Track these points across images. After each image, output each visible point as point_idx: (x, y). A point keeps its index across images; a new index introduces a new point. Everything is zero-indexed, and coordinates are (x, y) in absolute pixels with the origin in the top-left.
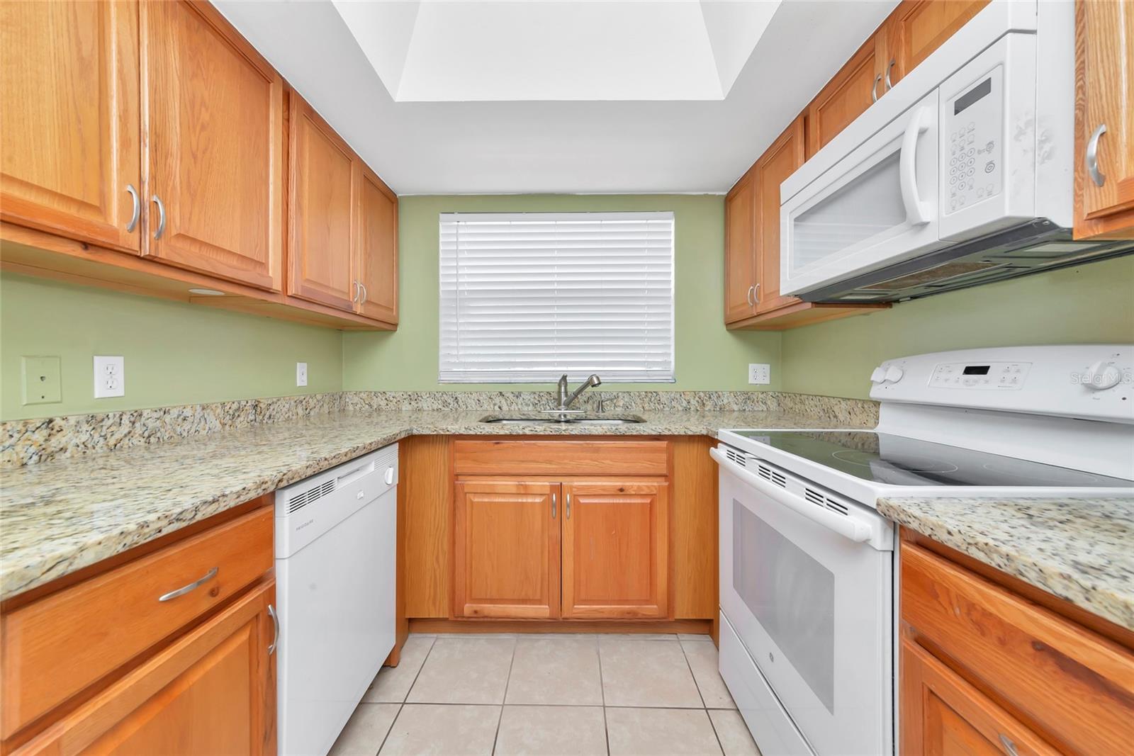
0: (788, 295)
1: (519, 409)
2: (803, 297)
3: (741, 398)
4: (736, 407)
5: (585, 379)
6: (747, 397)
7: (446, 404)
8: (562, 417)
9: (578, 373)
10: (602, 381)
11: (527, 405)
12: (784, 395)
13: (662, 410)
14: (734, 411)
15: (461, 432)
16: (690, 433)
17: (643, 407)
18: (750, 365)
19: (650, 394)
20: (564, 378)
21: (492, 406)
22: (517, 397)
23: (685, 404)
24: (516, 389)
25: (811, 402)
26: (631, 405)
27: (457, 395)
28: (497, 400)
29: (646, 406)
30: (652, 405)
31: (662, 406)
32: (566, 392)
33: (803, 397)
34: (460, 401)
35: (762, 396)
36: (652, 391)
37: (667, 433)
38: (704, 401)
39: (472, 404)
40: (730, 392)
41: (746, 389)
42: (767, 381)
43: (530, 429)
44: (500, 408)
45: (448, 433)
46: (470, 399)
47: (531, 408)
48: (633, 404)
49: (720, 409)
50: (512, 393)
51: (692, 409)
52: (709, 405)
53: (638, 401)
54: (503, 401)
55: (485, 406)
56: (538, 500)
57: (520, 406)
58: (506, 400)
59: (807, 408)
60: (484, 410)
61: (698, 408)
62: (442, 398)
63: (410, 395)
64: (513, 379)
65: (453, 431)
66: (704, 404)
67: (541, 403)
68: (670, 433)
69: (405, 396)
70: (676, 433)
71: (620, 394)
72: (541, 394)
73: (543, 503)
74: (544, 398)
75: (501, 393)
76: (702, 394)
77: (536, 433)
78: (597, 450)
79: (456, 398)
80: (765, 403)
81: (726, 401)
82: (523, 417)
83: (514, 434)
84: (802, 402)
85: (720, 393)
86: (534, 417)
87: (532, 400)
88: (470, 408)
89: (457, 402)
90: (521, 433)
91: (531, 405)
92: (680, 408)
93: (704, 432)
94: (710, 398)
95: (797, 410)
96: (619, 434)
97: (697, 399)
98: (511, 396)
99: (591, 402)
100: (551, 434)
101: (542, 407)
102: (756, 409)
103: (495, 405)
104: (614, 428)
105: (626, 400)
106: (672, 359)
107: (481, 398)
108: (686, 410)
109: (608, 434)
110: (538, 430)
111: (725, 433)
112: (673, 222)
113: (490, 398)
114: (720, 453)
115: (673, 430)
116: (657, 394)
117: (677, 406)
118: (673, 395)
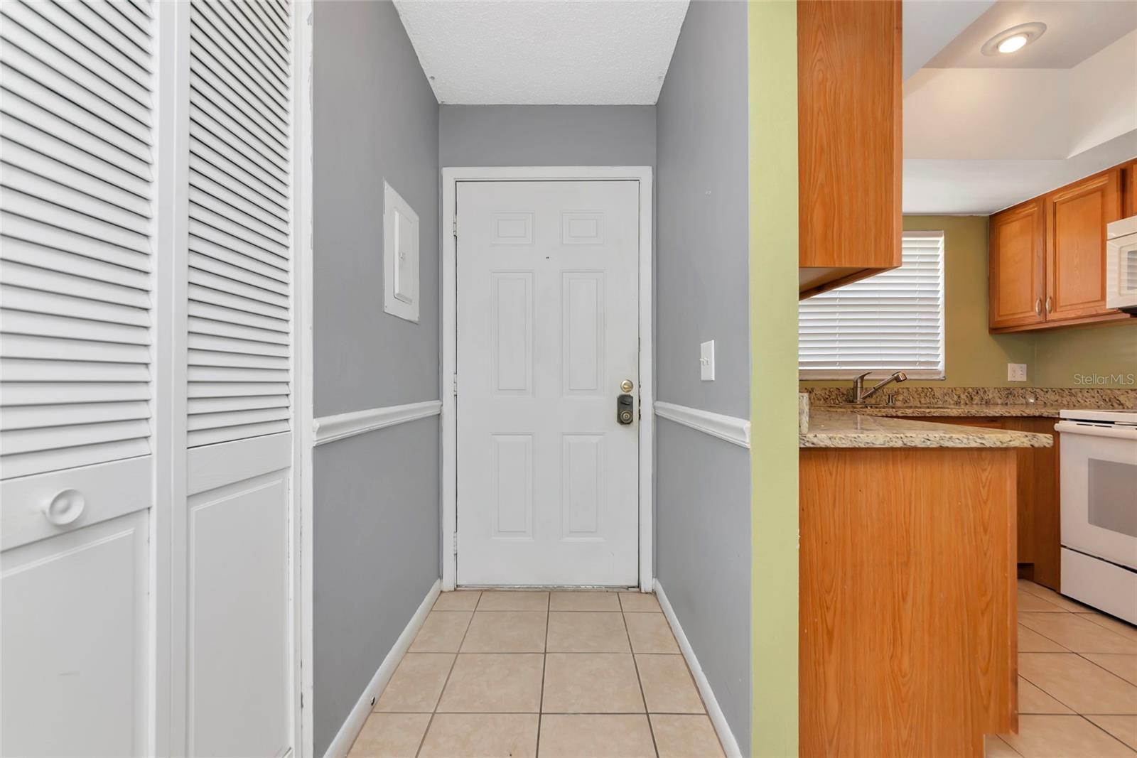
3: (1004, 393)
4: (999, 401)
6: (1009, 392)
9: (881, 371)
10: (908, 378)
13: (936, 403)
14: (998, 404)
18: (1009, 364)
19: (926, 390)
22: (810, 392)
23: (956, 398)
29: (923, 400)
30: (928, 399)
33: (1073, 391)
35: (1021, 391)
36: (928, 387)
38: (973, 396)
40: (995, 388)
41: (1008, 386)
42: (1024, 379)
49: (986, 402)
51: (962, 403)
52: (977, 399)
61: (967, 402)
66: (972, 398)
72: (830, 390)
76: (970, 390)
81: (991, 396)
85: (986, 390)
87: (823, 395)
91: (822, 399)
92: (952, 402)
94: (977, 393)
97: (966, 394)
102: (1016, 402)
105: (905, 395)
106: (941, 358)
109: (962, 415)
112: (942, 239)
116: (932, 390)
117: (949, 400)
118: (945, 391)
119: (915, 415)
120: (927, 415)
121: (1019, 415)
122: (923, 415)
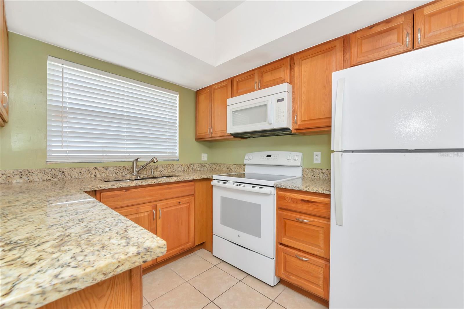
1: (107, 176)
3: (200, 166)
4: (198, 169)
5: (150, 160)
6: (202, 165)
7: (54, 176)
8: (138, 177)
9: (145, 156)
11: (112, 173)
12: (212, 164)
13: (175, 172)
14: (198, 170)
16: (202, 178)
17: (168, 171)
18: (202, 154)
19: (170, 166)
20: (137, 160)
21: (90, 175)
22: (106, 169)
23: (183, 169)
24: (105, 165)
25: (223, 166)
26: (163, 170)
27: (64, 170)
28: (93, 172)
29: (169, 171)
30: (171, 170)
31: (175, 170)
32: (137, 166)
33: (220, 165)
34: (66, 173)
35: (206, 165)
36: (171, 164)
37: (195, 179)
39: (75, 174)
40: (197, 164)
41: (201, 163)
42: (207, 160)
44: (95, 176)
45: (101, 189)
46: (74, 172)
47: (114, 175)
48: (164, 170)
50: (103, 167)
51: (185, 171)
53: (166, 169)
54: (97, 172)
55: (85, 176)
56: (146, 214)
57: (108, 174)
58: (99, 171)
60: (83, 178)
61: (187, 170)
62: (52, 173)
63: (20, 172)
64: (102, 160)
65: (104, 188)
66: (189, 168)
67: (120, 172)
69: (16, 173)
70: (198, 178)
71: (158, 166)
72: (120, 167)
73: (149, 215)
74: (121, 169)
75: (96, 168)
76: (188, 165)
77: (147, 184)
78: (170, 188)
79: (63, 172)
80: (207, 167)
81: (196, 167)
82: (116, 179)
83: (138, 185)
84: (219, 166)
85: (194, 164)
87: (115, 171)
88: (73, 177)
89: (64, 175)
90: (141, 184)
91: (114, 173)
92: (181, 171)
94: (191, 166)
95: (218, 169)
97: (187, 167)
98: (102, 169)
99: (145, 170)
101: (121, 174)
102: (204, 169)
103: (91, 174)
105: (161, 168)
106: (177, 151)
107: (82, 171)
108: (183, 171)
112: (178, 96)
113: (88, 171)
116: (173, 165)
117: (180, 170)
118: (178, 166)
119: (153, 183)
120: (160, 182)
121: (200, 178)
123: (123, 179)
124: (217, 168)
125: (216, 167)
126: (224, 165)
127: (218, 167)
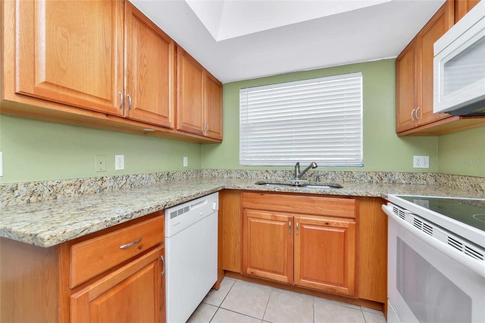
0: (440, 113)
1: (275, 178)
2: (451, 113)
3: (407, 176)
4: (404, 182)
5: (309, 164)
6: (412, 176)
7: (242, 175)
8: (297, 183)
10: (318, 165)
11: (279, 177)
12: (440, 175)
13: (355, 181)
14: (402, 184)
15: (245, 189)
16: (369, 195)
17: (343, 180)
18: (414, 156)
19: (348, 173)
20: (298, 164)
21: (263, 177)
22: (275, 173)
23: (369, 178)
24: (274, 169)
25: (461, 180)
26: (335, 179)
27: (247, 171)
28: (265, 174)
29: (345, 179)
30: (349, 179)
31: (355, 180)
32: (299, 171)
33: (454, 177)
34: (248, 174)
35: (423, 175)
36: (349, 171)
37: (355, 195)
38: (382, 178)
39: (254, 175)
40: (400, 173)
41: (411, 171)
42: (427, 166)
43: (278, 189)
44: (266, 178)
45: (240, 189)
46: (253, 173)
47: (281, 178)
48: (337, 178)
49: (393, 182)
50: (272, 171)
51: (374, 182)
52: (385, 180)
53: (340, 176)
54: (268, 175)
55: (260, 177)
56: (282, 224)
57: (276, 177)
58: (269, 174)
59: (458, 184)
60: (259, 179)
61: (378, 181)
62: (241, 173)
63: (227, 171)
64: (273, 164)
65: (242, 188)
66: (382, 179)
67: (287, 176)
68: (356, 195)
69: (225, 171)
70: (361, 195)
71: (329, 172)
72: (286, 172)
73: (284, 225)
74: (288, 174)
75: (267, 171)
76: (381, 174)
77: (280, 191)
78: (313, 202)
79: (247, 173)
80: (426, 180)
81: (397, 178)
82: (277, 183)
83: (270, 191)
84: (453, 180)
85: (393, 173)
86: (282, 183)
87: (282, 174)
88: (253, 177)
89: (247, 175)
90: (273, 190)
91: (282, 177)
92: (366, 181)
93: (379, 195)
94: (386, 175)
95: (450, 185)
96: (325, 194)
97: (377, 176)
98: (272, 172)
99: (313, 176)
100: (288, 191)
101: (287, 178)
102: (418, 183)
103: (264, 176)
104: (322, 190)
105: (333, 176)
106: (362, 153)
107: (258, 173)
108: (371, 182)
109: (319, 193)
110: (282, 190)
111: (392, 197)
112: (361, 78)
113: (262, 173)
114: (388, 209)
115: (359, 193)
116: (352, 173)
117: (364, 179)
118: (361, 174)
120: (295, 192)
122: (292, 192)
123: (284, 183)
124: (449, 183)
125: (446, 181)
126: (463, 177)
127: (451, 182)
